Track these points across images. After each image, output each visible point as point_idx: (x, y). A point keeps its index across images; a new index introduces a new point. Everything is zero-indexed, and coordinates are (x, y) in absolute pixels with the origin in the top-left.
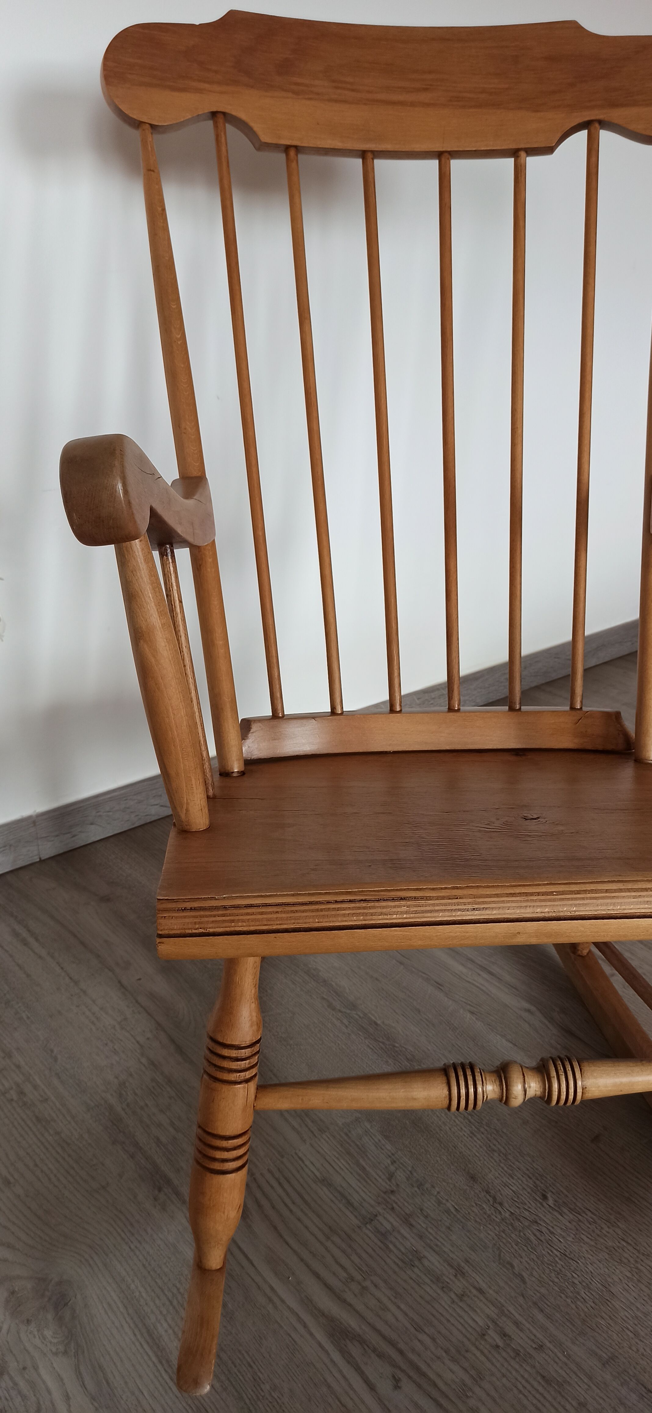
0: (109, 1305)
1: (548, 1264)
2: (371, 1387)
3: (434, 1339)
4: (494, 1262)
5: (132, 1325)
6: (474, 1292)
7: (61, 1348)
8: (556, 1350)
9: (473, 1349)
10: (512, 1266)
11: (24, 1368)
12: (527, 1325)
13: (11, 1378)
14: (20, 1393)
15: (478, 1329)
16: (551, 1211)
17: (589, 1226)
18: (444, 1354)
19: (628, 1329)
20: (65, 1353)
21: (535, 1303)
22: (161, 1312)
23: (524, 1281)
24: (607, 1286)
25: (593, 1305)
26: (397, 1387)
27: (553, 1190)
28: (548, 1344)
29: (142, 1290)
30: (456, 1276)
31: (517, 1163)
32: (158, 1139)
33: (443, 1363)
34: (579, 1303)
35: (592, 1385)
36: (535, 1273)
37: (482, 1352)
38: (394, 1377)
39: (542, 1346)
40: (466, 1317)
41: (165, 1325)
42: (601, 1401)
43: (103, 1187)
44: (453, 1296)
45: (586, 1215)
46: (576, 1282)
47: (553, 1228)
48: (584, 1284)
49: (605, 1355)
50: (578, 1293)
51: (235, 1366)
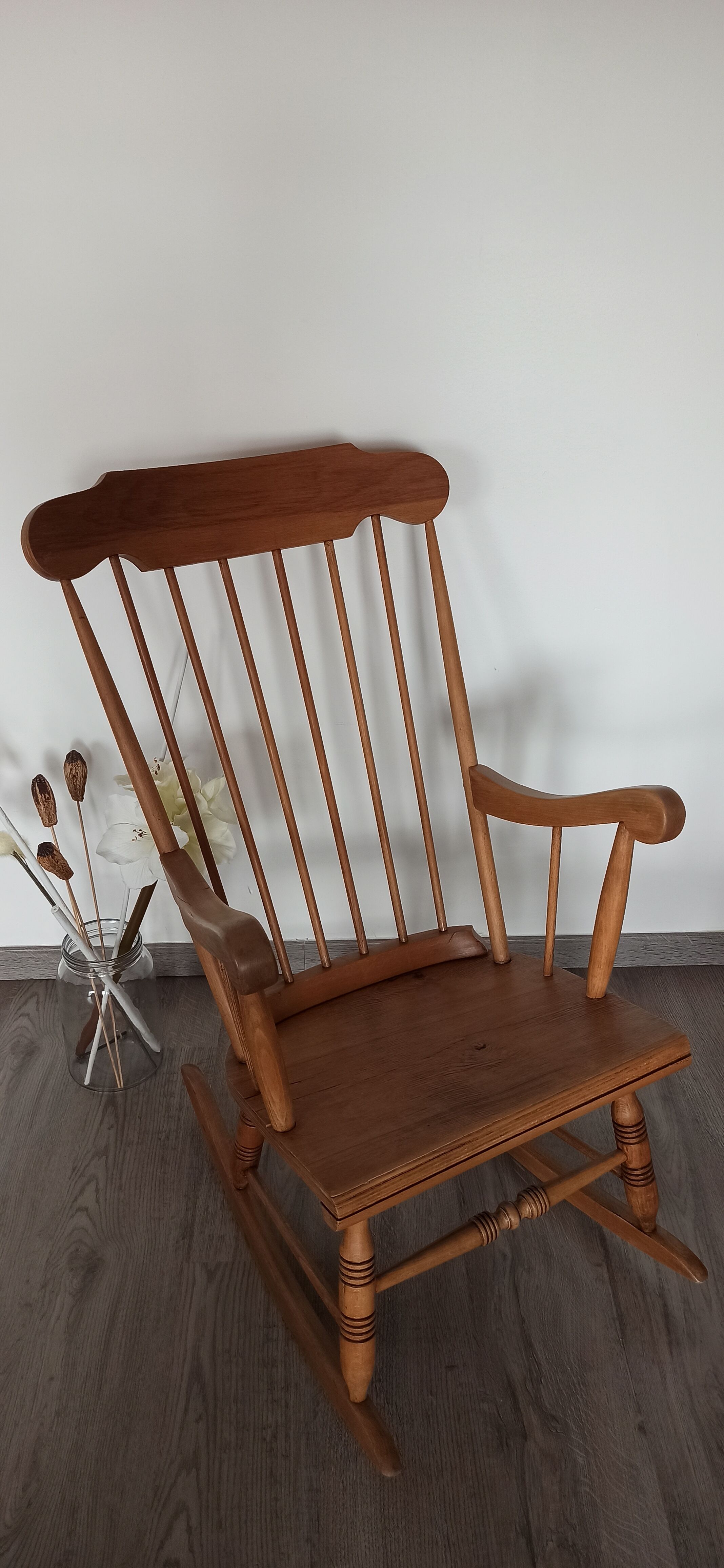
0: (110, 1285)
1: (338, 1418)
2: (186, 1413)
3: (237, 1413)
5: (111, 1303)
6: (283, 1404)
7: (75, 1293)
8: (292, 1464)
9: (252, 1431)
10: (318, 1405)
11: (53, 1292)
12: (292, 1441)
13: (45, 1292)
14: (43, 1302)
15: (264, 1425)
16: (374, 1390)
17: (386, 1415)
18: (235, 1423)
19: (343, 1483)
20: (74, 1296)
21: (308, 1433)
22: (128, 1305)
23: (315, 1417)
25: (339, 1457)
26: (197, 1421)
27: (388, 1380)
28: (292, 1458)
29: (130, 1287)
30: (282, 1388)
31: (385, 1350)
32: (208, 1208)
33: (230, 1427)
34: (332, 1451)
35: (292, 1494)
37: (254, 1437)
38: (200, 1416)
39: (287, 1456)
40: (265, 1413)
41: (125, 1313)
42: (288, 1505)
43: (159, 1219)
44: (270, 1397)
45: (392, 1407)
46: (343, 1439)
48: (346, 1443)
49: (315, 1486)
51: (136, 1356)
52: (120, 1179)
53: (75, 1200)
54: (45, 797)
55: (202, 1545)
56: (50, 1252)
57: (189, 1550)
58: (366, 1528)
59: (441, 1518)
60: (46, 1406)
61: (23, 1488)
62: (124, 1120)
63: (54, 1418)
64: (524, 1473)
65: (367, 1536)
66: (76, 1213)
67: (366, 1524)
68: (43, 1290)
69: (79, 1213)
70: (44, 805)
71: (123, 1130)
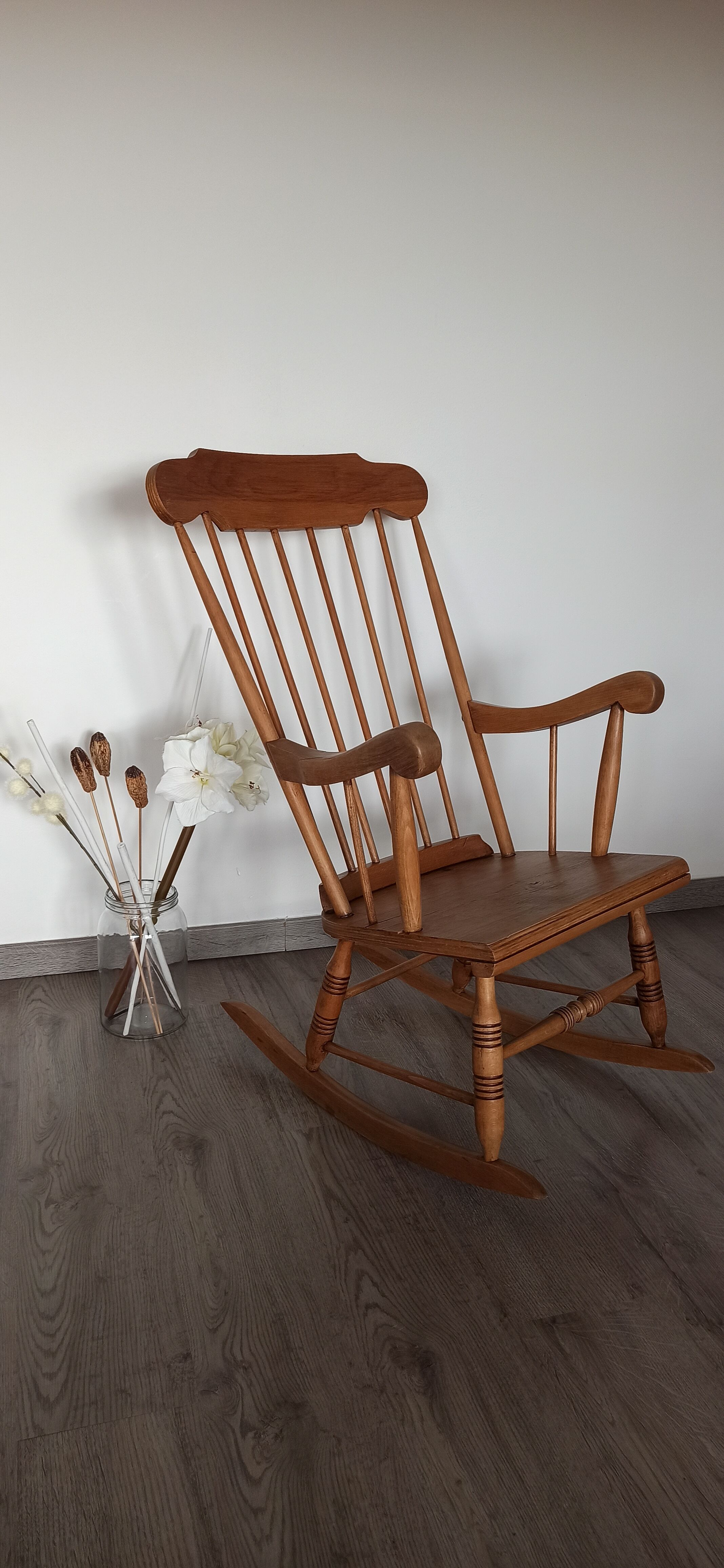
0: (221, 1154)
2: (333, 1218)
3: (377, 1211)
4: (433, 1193)
5: (228, 1164)
6: (413, 1201)
7: (191, 1163)
8: (440, 1234)
9: (396, 1221)
11: (171, 1164)
12: (432, 1221)
13: (163, 1166)
14: (165, 1171)
15: (404, 1215)
18: (379, 1218)
19: (488, 1238)
20: (192, 1165)
22: (245, 1163)
24: (490, 1220)
26: (346, 1222)
28: (438, 1231)
29: (240, 1153)
32: (282, 1098)
33: (376, 1221)
36: (453, 1204)
37: (399, 1224)
38: (346, 1219)
39: (434, 1230)
40: (401, 1209)
41: (245, 1168)
42: (449, 1257)
43: (242, 1110)
44: (400, 1199)
47: (478, 1189)
49: (466, 1243)
50: (471, 1218)
52: (192, 1090)
53: (158, 1107)
54: (85, 765)
55: (391, 1292)
56: (153, 1141)
57: (382, 1296)
58: (520, 1260)
59: (576, 1244)
60: (206, 1233)
61: (214, 1285)
62: (173, 1055)
63: (218, 1240)
64: (627, 1210)
65: (523, 1264)
66: (163, 1115)
67: (519, 1257)
68: (161, 1165)
69: (165, 1116)
70: (86, 771)
71: (175, 1059)
